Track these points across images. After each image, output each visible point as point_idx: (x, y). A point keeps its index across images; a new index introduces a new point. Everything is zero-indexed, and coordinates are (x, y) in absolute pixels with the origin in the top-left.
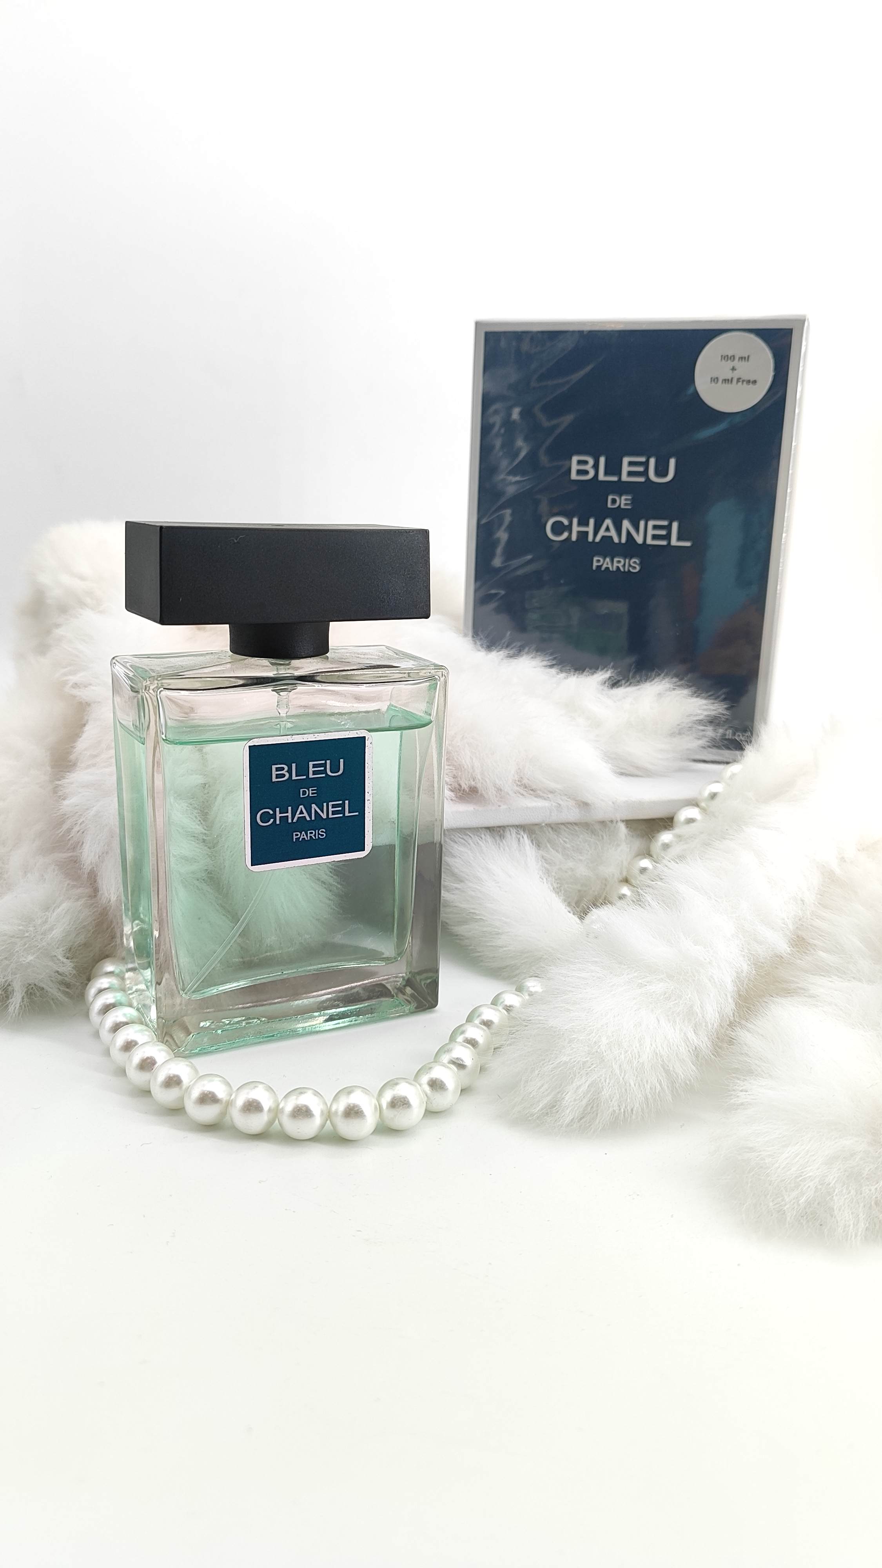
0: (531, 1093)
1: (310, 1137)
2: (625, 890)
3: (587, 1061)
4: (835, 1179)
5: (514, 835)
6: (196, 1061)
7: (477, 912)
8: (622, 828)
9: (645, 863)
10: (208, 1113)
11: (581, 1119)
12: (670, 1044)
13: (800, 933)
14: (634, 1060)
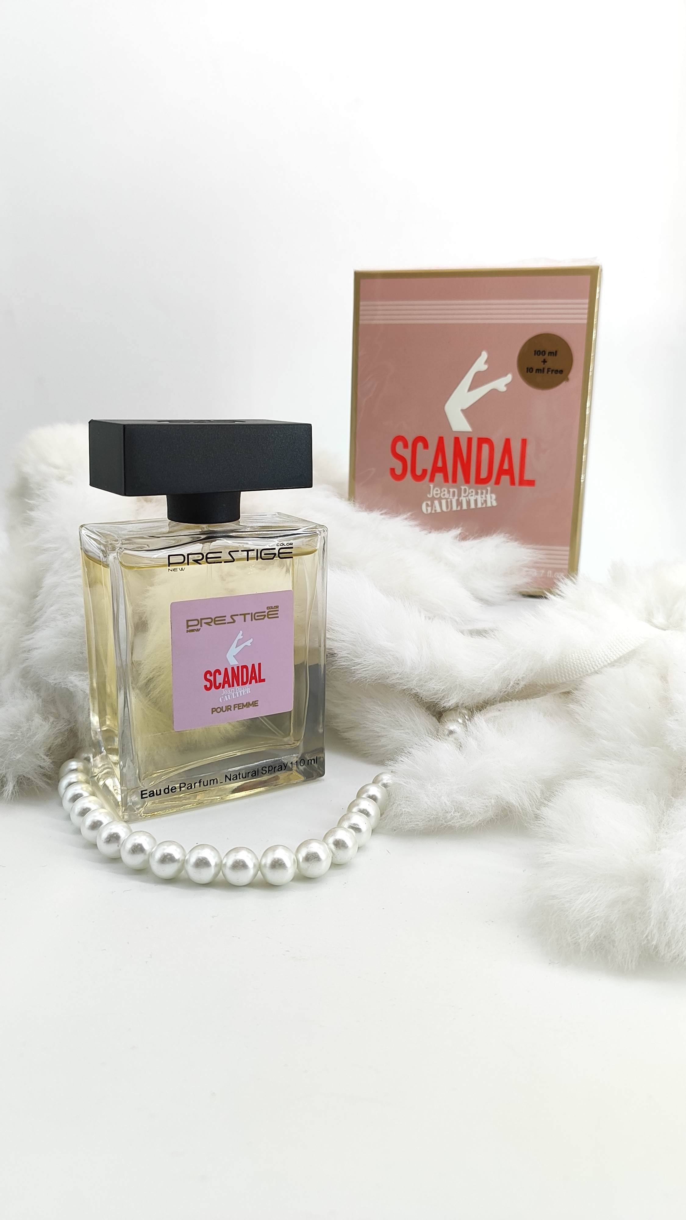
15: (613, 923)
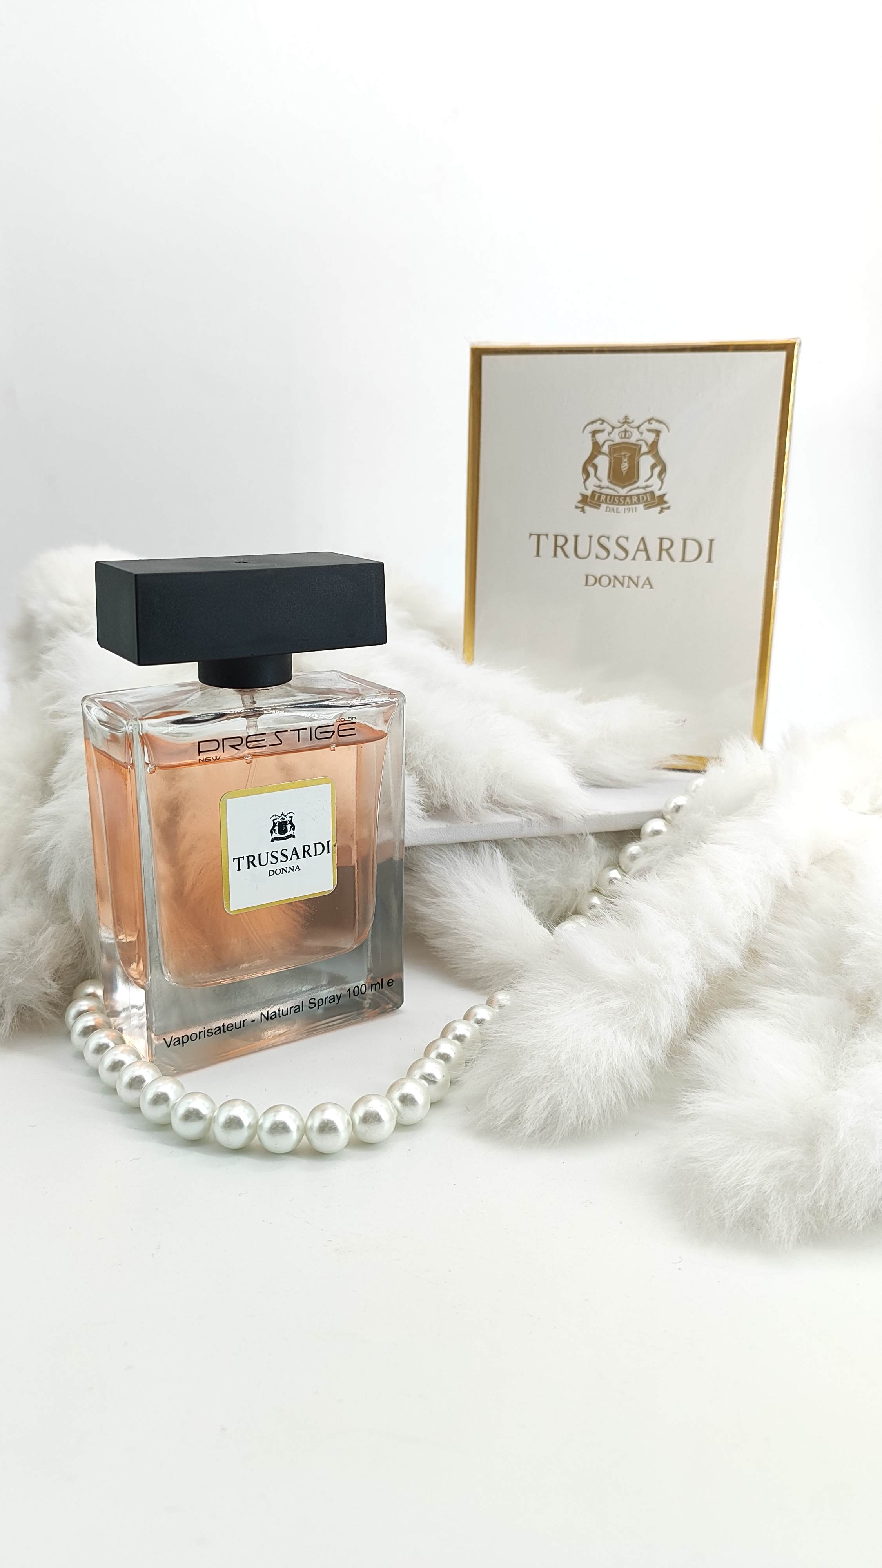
0: (495, 1106)
1: (287, 1152)
2: (595, 900)
3: (547, 1076)
4: (772, 1188)
5: (487, 850)
6: (183, 1078)
7: (453, 926)
8: (592, 840)
9: (614, 873)
10: (193, 1129)
11: (542, 1130)
12: (626, 1059)
13: (753, 946)
14: (591, 1074)
15: (767, 1193)
